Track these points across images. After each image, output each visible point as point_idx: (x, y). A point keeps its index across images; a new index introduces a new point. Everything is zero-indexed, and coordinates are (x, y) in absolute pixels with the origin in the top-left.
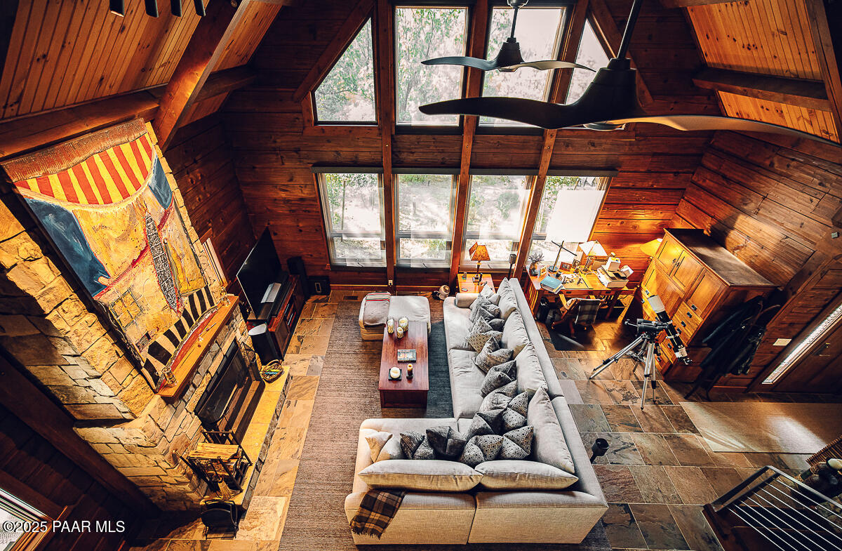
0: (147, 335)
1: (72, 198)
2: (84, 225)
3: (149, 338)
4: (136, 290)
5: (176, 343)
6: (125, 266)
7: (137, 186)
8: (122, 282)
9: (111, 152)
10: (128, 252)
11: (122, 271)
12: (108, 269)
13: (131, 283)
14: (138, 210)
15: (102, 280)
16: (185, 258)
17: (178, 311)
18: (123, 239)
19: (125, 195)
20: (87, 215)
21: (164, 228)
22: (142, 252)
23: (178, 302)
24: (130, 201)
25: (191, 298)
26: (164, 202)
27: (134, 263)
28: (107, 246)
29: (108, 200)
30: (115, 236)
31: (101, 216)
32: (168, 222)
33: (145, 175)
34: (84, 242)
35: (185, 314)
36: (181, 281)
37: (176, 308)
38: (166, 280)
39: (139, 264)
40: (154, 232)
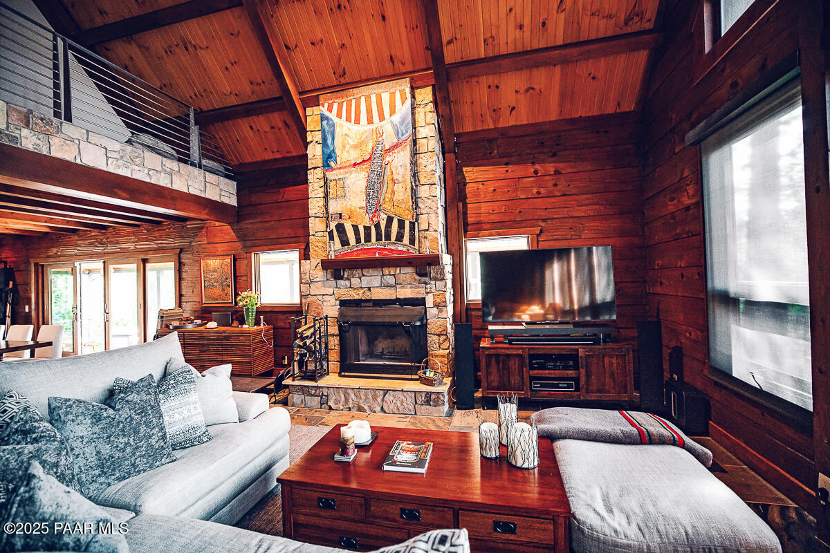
0: (340, 214)
1: (339, 116)
2: (338, 131)
3: (341, 218)
4: (348, 182)
5: (358, 241)
6: (348, 163)
7: (382, 118)
8: (342, 171)
9: (373, 97)
10: (355, 156)
11: (345, 165)
12: (338, 159)
13: (347, 175)
14: (375, 133)
15: (332, 164)
16: (400, 185)
17: (372, 219)
18: (355, 147)
19: (370, 121)
20: (342, 126)
21: (391, 153)
22: (364, 161)
23: (375, 212)
24: (371, 126)
25: (390, 220)
26: (400, 135)
27: (355, 165)
28: (344, 147)
29: (357, 122)
30: (352, 143)
31: (349, 129)
32: (396, 151)
33: (392, 112)
34: (333, 140)
35: (378, 226)
36: (387, 199)
37: (371, 215)
38: (374, 190)
39: (358, 168)
40: (380, 152)
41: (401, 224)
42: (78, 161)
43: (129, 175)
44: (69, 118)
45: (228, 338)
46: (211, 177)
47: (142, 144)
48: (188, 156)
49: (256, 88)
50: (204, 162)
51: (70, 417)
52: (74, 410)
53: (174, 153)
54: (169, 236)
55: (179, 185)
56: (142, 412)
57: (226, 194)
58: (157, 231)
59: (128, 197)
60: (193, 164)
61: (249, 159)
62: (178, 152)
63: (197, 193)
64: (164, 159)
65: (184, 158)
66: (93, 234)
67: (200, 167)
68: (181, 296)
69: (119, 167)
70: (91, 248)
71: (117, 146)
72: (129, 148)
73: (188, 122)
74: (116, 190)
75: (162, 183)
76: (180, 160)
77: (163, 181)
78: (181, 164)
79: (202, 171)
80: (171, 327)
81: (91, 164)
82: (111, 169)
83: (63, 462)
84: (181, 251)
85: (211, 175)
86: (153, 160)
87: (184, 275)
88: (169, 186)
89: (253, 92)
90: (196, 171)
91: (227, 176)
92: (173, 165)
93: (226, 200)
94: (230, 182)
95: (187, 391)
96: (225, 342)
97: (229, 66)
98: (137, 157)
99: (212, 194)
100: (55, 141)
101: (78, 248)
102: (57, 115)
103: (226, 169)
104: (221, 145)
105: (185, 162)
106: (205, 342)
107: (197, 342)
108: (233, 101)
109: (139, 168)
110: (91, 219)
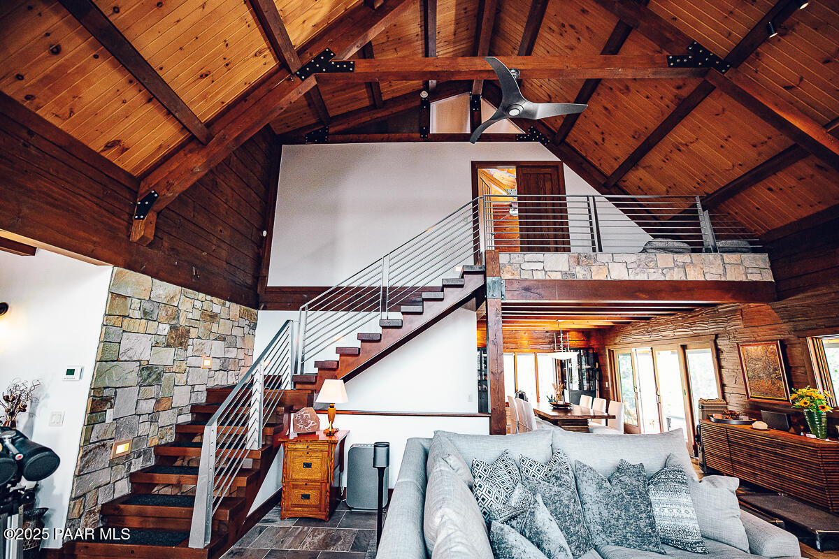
42: (609, 279)
43: (646, 279)
44: (600, 250)
45: (783, 446)
46: (729, 258)
47: (655, 249)
48: (702, 244)
49: (761, 148)
50: (720, 244)
51: (585, 478)
52: (587, 474)
53: (686, 246)
54: (702, 321)
55: (694, 275)
57: (754, 271)
58: (691, 317)
59: (647, 297)
60: (708, 251)
61: (778, 223)
62: (689, 244)
63: (716, 278)
64: (676, 256)
65: (697, 247)
66: (642, 324)
67: (715, 251)
68: (723, 386)
69: (637, 274)
70: (641, 337)
71: (634, 258)
72: (643, 256)
73: (696, 212)
74: (637, 294)
75: (676, 278)
76: (694, 251)
77: (677, 276)
78: (694, 255)
79: (718, 254)
80: (713, 420)
81: (617, 278)
82: (632, 278)
83: (572, 507)
84: (717, 336)
85: (730, 255)
86: (665, 259)
87: (723, 363)
88: (684, 278)
89: (759, 154)
90: (711, 256)
91: (755, 251)
92: (685, 258)
93: (755, 277)
94: (758, 256)
95: (676, 491)
96: (779, 451)
97: (723, 143)
98: (650, 262)
99: (734, 275)
100: (594, 269)
101: (633, 336)
102: (594, 250)
103: (751, 243)
104: (739, 219)
105: (700, 251)
107: (742, 442)
108: (739, 172)
109: (653, 270)
110: (637, 314)
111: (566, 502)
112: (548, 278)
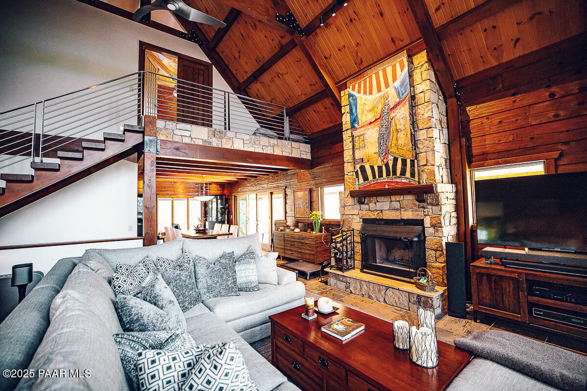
0: (362, 159)
1: (359, 92)
2: (359, 102)
3: (362, 162)
4: (366, 136)
5: (374, 177)
6: (366, 123)
7: (387, 86)
8: (362, 129)
9: (381, 73)
10: (370, 117)
11: (364, 124)
12: (360, 121)
13: (366, 131)
14: (383, 98)
15: (356, 125)
16: (402, 133)
17: (383, 161)
18: (370, 111)
19: (379, 90)
20: (361, 98)
21: (395, 110)
22: (376, 120)
23: (385, 155)
24: (380, 94)
25: (396, 160)
26: (401, 95)
27: (371, 123)
28: (363, 112)
29: (371, 93)
30: (368, 109)
31: (366, 99)
32: (398, 107)
33: (395, 79)
34: (356, 109)
35: (387, 165)
36: (393, 145)
37: (382, 158)
38: (384, 139)
39: (373, 125)
40: (387, 111)
41: (404, 162)
42: (232, 148)
43: (253, 151)
44: (229, 129)
45: (303, 238)
46: (295, 144)
47: (260, 134)
48: (283, 135)
49: (313, 87)
50: (292, 136)
51: (200, 264)
52: (202, 262)
53: (276, 134)
54: (281, 179)
55: (278, 152)
56: (225, 268)
57: (304, 153)
59: (253, 162)
60: (286, 139)
61: (316, 130)
62: (278, 134)
63: (287, 155)
64: (270, 139)
65: (281, 137)
66: (253, 180)
67: (289, 140)
68: (286, 213)
69: (249, 147)
70: (252, 188)
71: (248, 137)
72: (254, 137)
73: (283, 116)
74: (248, 159)
75: (269, 152)
76: (280, 138)
77: (269, 151)
78: (279, 140)
79: (290, 142)
80: (279, 230)
81: (237, 149)
82: (246, 149)
84: (286, 187)
85: (295, 143)
86: (264, 140)
87: (287, 201)
88: (272, 153)
89: (312, 90)
90: (286, 142)
91: (306, 143)
92: (274, 141)
93: (304, 157)
94: (306, 145)
95: (249, 263)
96: (303, 241)
97: (298, 79)
98: (257, 141)
99: (295, 154)
100: (224, 140)
101: (248, 188)
102: (225, 129)
103: (305, 138)
104: (301, 124)
105: (281, 138)
106: (293, 240)
107: (289, 239)
108: (303, 98)
109: (258, 146)
110: (250, 174)
111: (184, 279)
112: (193, 143)
